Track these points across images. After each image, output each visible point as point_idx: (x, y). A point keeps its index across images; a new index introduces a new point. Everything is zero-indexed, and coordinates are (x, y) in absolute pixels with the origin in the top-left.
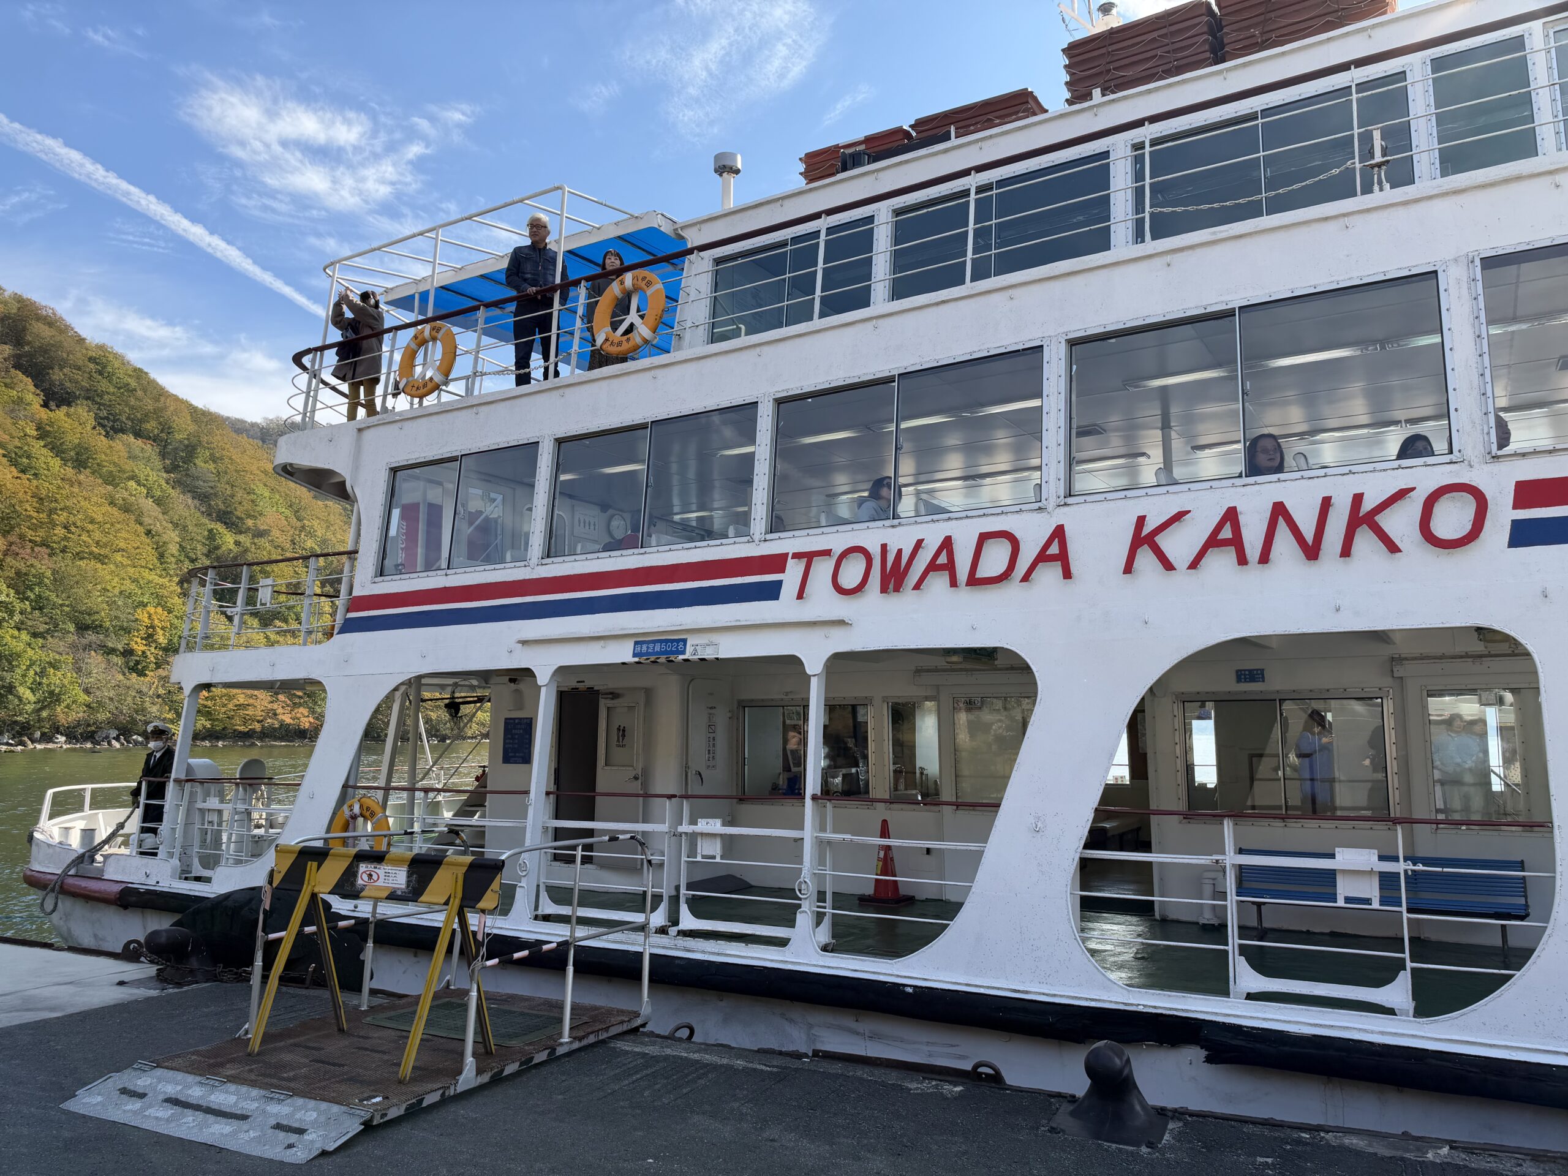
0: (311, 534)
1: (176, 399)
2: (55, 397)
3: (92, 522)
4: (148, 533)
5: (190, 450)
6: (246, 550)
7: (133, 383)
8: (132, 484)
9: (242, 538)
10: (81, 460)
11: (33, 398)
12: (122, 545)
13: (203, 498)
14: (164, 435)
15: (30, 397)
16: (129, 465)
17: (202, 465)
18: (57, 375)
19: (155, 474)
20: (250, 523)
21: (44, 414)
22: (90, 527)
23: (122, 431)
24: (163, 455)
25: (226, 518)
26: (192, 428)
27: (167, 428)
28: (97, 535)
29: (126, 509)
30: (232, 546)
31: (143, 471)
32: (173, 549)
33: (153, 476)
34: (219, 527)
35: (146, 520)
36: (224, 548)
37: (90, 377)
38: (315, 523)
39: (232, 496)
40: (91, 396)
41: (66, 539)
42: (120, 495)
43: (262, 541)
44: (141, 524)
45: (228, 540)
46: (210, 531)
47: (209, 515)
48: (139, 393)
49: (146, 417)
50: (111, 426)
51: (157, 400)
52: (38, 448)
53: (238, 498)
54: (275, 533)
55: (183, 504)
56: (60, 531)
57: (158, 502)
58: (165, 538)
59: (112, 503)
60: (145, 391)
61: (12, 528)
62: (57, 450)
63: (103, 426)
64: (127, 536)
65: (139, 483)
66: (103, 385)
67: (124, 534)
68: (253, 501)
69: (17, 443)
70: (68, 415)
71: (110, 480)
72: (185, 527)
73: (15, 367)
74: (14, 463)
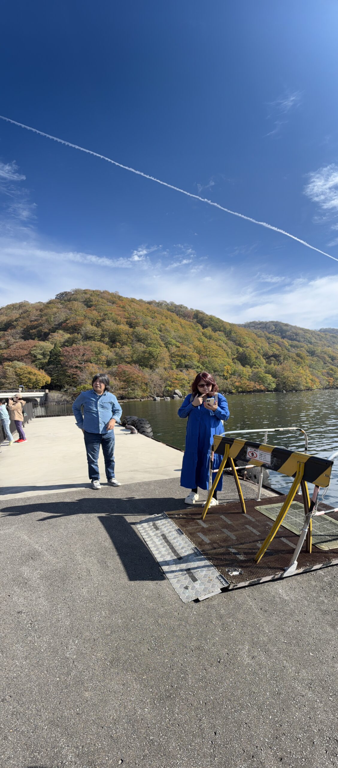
0: (259, 346)
1: (226, 322)
2: (204, 327)
3: (214, 350)
4: (225, 350)
5: (230, 332)
6: (245, 351)
7: (217, 321)
8: (220, 341)
9: (243, 349)
10: (210, 338)
11: (201, 328)
12: (220, 354)
13: (234, 341)
14: (225, 330)
15: (200, 328)
16: (219, 337)
17: (233, 335)
18: (204, 323)
19: (224, 338)
20: (245, 345)
21: (203, 330)
22: (213, 351)
23: (217, 331)
24: (225, 334)
25: (240, 345)
26: (230, 327)
27: (225, 329)
28: (215, 352)
29: (220, 346)
30: (242, 351)
31: (222, 338)
32: (230, 353)
33: (224, 339)
34: (239, 347)
35: (224, 348)
36: (240, 351)
37: (210, 322)
38: (259, 343)
39: (240, 340)
40: (210, 325)
41: (209, 354)
42: (218, 343)
43: (248, 349)
44: (223, 349)
45: (241, 350)
46: (237, 348)
47: (236, 345)
48: (219, 323)
49: (221, 327)
50: (215, 330)
51: (222, 323)
52: (203, 337)
53: (241, 340)
54: (251, 346)
55: (230, 343)
56: (208, 353)
57: (226, 344)
58: (228, 351)
59: (217, 345)
60: (220, 322)
61: (200, 353)
62: (206, 337)
63: (213, 331)
64: (220, 352)
65: (221, 341)
66: (212, 323)
67: (220, 351)
68: (245, 340)
69: (199, 337)
70: (207, 330)
71: (216, 341)
72: (231, 348)
73: (197, 323)
74: (199, 341)
